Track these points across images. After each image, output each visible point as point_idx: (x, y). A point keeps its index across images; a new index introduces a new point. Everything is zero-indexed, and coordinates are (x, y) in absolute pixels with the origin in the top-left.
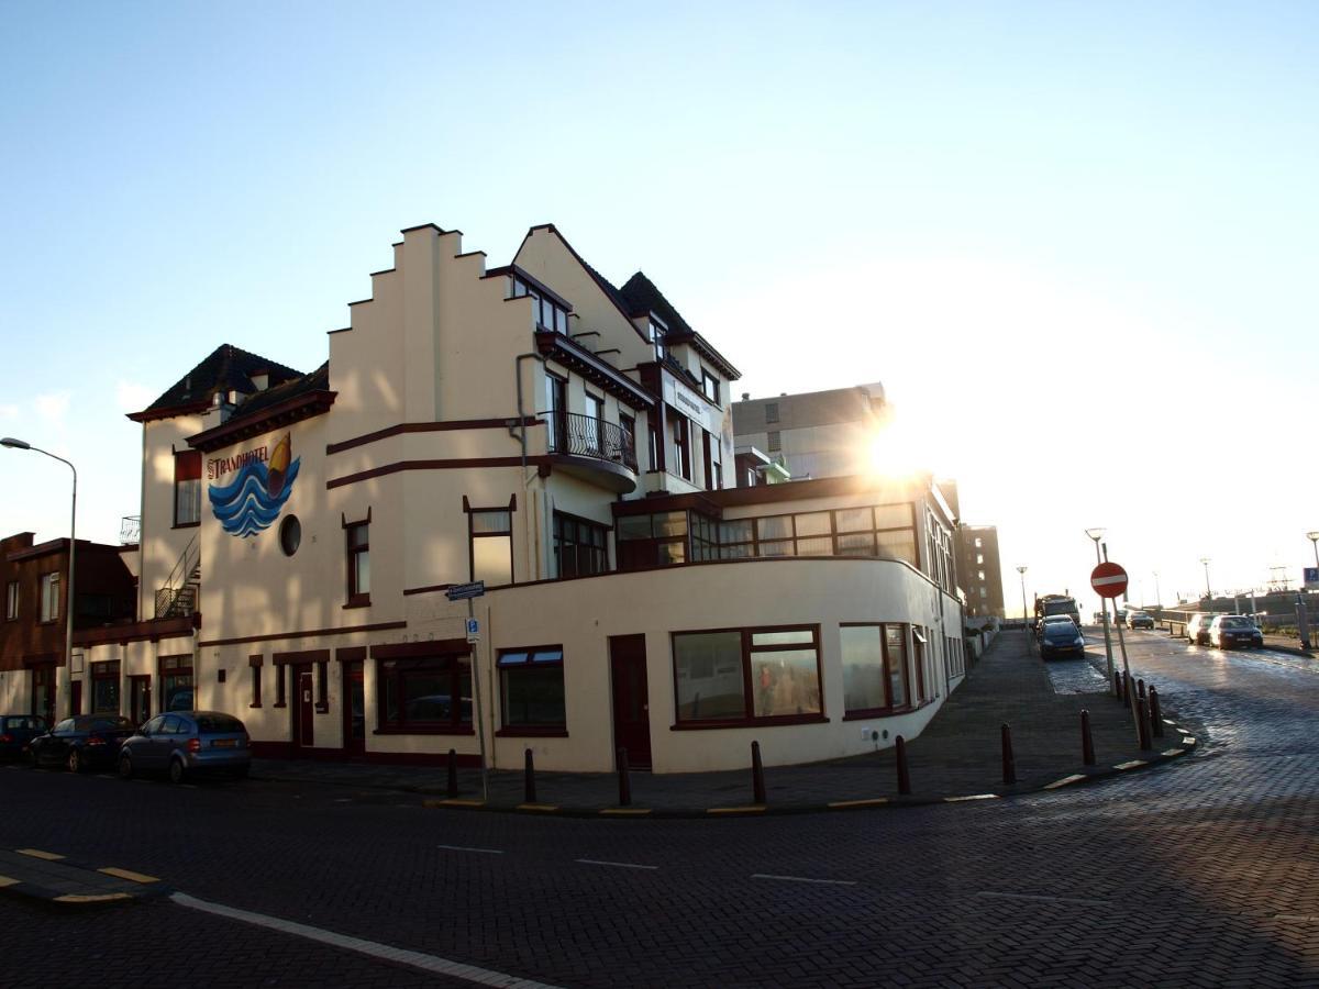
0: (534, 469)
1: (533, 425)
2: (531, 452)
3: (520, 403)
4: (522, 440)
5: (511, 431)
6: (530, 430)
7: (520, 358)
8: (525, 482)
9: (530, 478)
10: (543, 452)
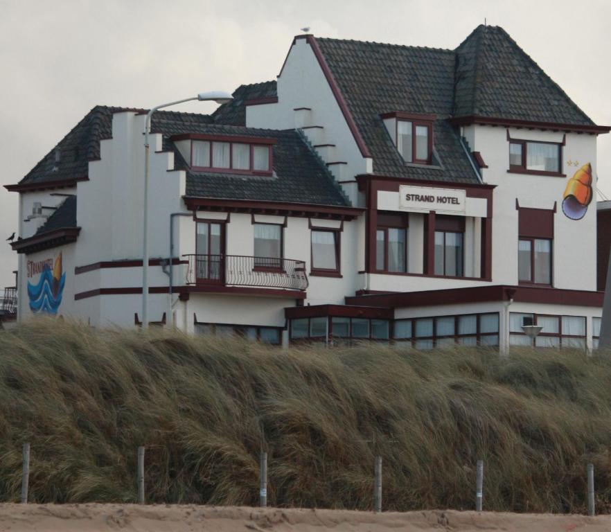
0: (176, 295)
1: (178, 264)
2: (176, 283)
3: (172, 247)
4: (170, 275)
5: (164, 269)
6: (176, 267)
7: (172, 216)
8: (171, 304)
9: (173, 302)
10: (184, 284)
